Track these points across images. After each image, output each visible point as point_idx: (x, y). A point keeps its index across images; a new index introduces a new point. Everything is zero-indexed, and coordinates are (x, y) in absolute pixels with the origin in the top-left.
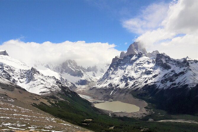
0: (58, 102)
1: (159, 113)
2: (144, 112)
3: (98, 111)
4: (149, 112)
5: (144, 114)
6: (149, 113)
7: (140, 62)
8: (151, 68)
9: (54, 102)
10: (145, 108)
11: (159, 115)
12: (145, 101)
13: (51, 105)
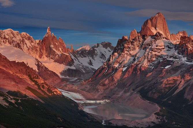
0: (19, 101)
1: (174, 123)
2: (152, 121)
3: (87, 117)
4: (160, 120)
5: (153, 122)
6: (160, 122)
7: (157, 46)
8: (171, 57)
9: (13, 101)
10: (155, 114)
11: (174, 125)
12: (157, 104)
13: (7, 104)
